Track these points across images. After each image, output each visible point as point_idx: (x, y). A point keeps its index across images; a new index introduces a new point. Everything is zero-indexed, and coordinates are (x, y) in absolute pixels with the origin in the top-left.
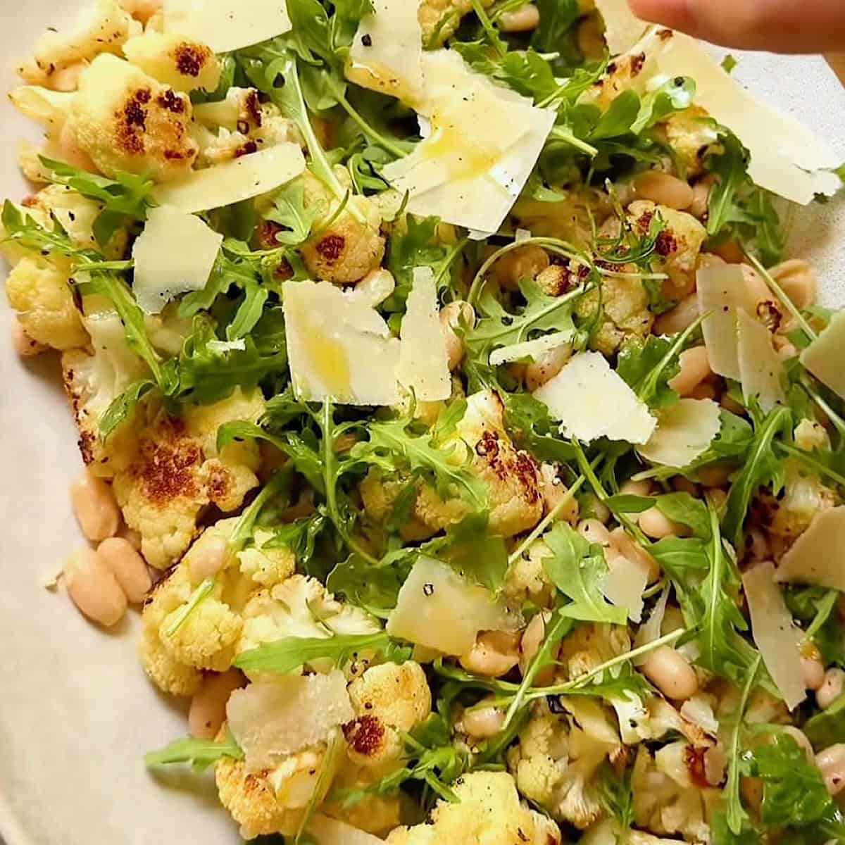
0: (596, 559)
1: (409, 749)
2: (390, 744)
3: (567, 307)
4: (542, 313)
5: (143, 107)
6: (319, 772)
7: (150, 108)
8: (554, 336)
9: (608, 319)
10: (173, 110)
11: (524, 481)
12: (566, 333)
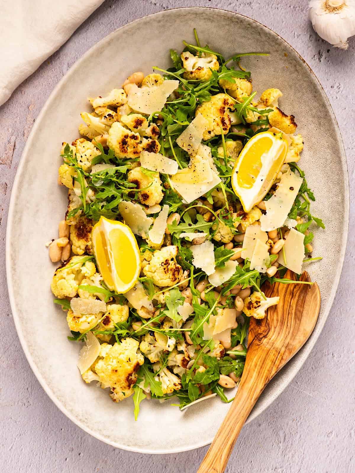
0: (181, 302)
1: (115, 327)
2: (111, 326)
3: (209, 226)
4: (201, 226)
5: (127, 140)
6: (91, 324)
7: (128, 140)
8: (202, 234)
9: (220, 232)
10: (135, 139)
11: (174, 275)
12: (206, 234)
